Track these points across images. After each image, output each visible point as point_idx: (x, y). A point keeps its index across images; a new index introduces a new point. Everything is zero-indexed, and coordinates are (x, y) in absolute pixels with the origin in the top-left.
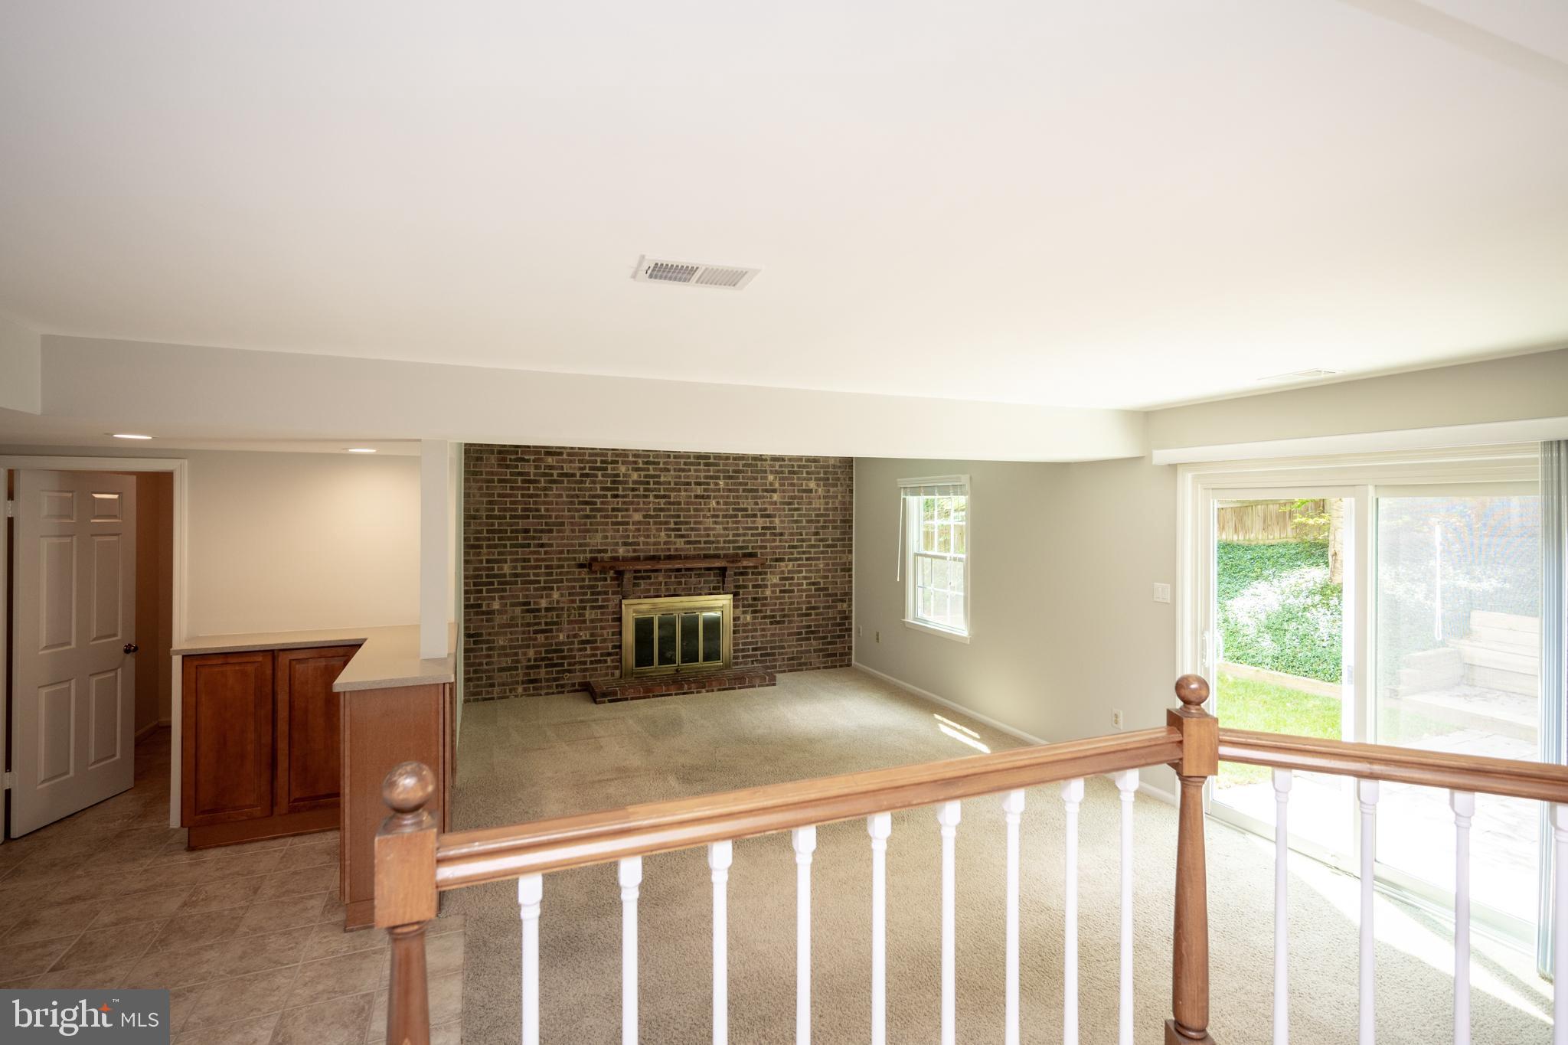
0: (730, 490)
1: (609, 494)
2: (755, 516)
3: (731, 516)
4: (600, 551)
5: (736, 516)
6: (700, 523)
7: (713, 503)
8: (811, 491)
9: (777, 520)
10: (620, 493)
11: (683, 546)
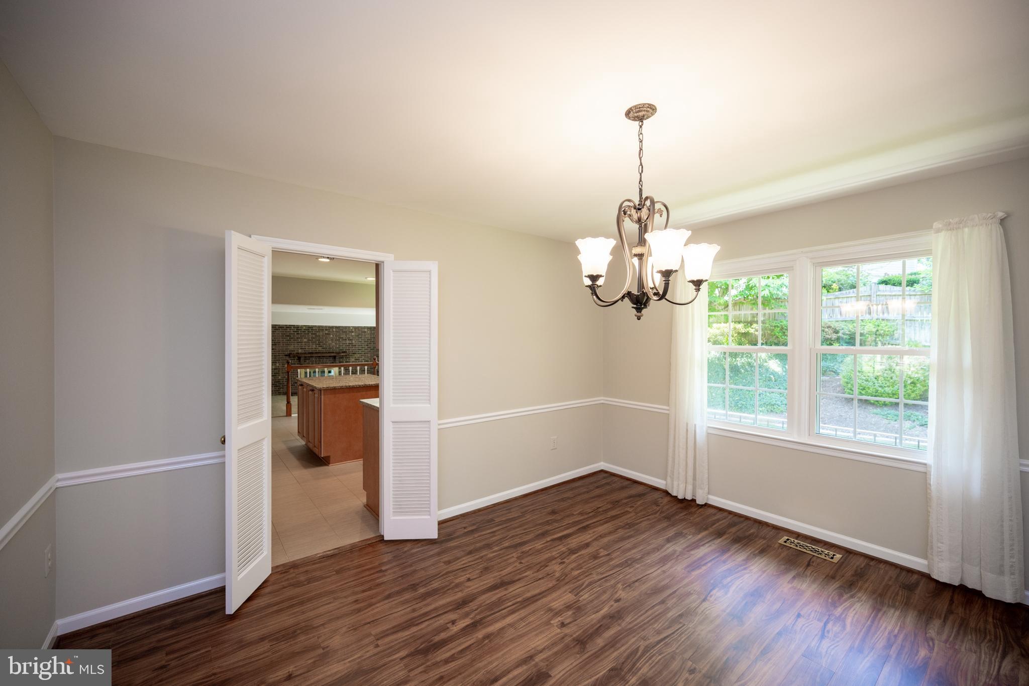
0: (337, 332)
1: (296, 333)
2: (346, 340)
3: (338, 340)
4: (293, 351)
5: (339, 340)
6: (327, 342)
7: (332, 336)
8: (365, 332)
9: (354, 341)
10: (299, 333)
11: (321, 349)
